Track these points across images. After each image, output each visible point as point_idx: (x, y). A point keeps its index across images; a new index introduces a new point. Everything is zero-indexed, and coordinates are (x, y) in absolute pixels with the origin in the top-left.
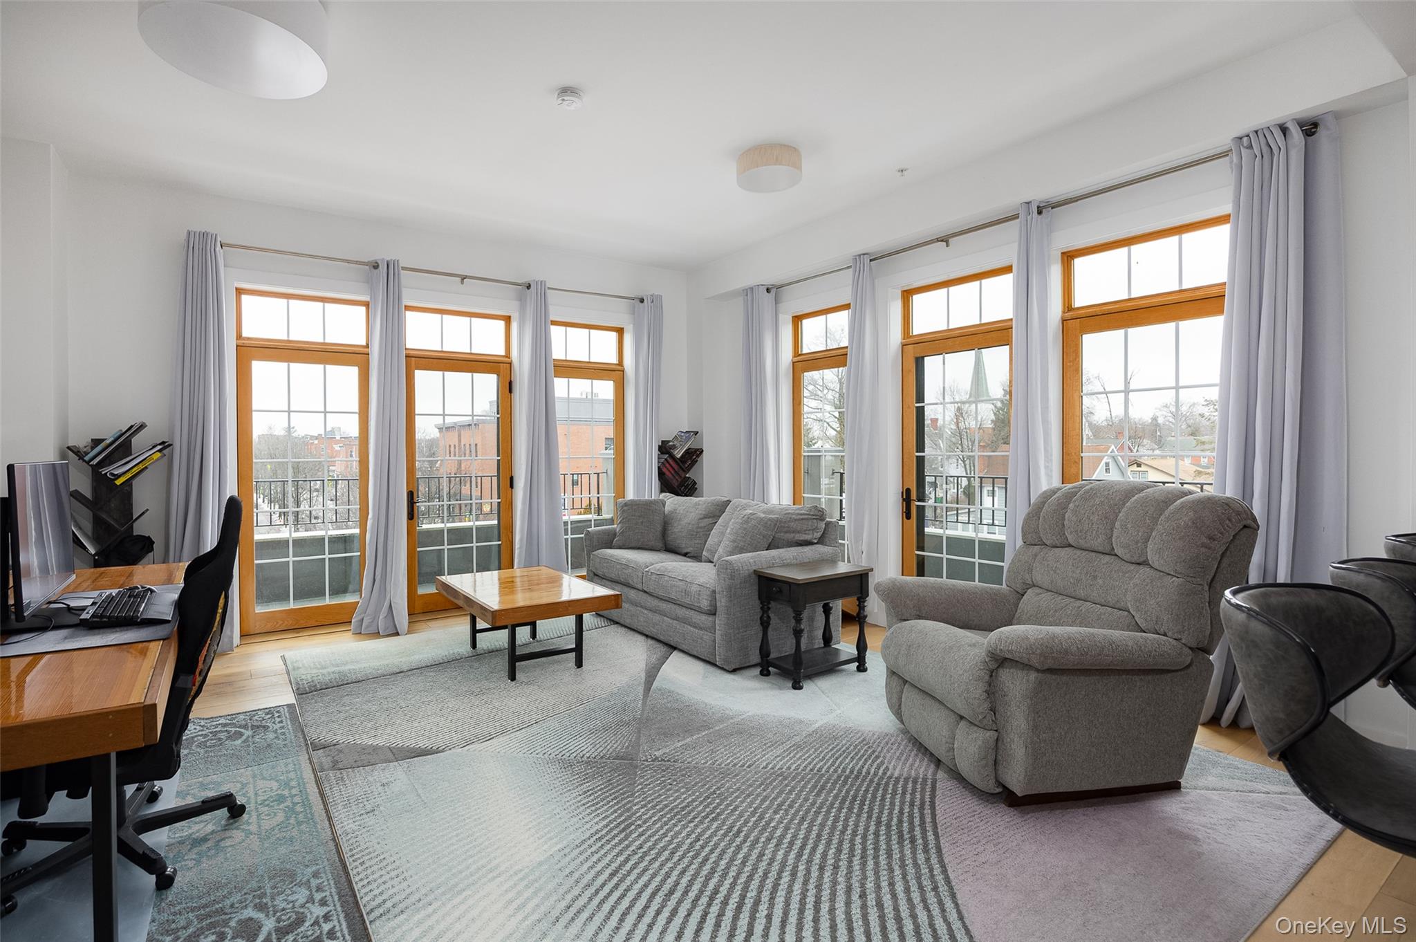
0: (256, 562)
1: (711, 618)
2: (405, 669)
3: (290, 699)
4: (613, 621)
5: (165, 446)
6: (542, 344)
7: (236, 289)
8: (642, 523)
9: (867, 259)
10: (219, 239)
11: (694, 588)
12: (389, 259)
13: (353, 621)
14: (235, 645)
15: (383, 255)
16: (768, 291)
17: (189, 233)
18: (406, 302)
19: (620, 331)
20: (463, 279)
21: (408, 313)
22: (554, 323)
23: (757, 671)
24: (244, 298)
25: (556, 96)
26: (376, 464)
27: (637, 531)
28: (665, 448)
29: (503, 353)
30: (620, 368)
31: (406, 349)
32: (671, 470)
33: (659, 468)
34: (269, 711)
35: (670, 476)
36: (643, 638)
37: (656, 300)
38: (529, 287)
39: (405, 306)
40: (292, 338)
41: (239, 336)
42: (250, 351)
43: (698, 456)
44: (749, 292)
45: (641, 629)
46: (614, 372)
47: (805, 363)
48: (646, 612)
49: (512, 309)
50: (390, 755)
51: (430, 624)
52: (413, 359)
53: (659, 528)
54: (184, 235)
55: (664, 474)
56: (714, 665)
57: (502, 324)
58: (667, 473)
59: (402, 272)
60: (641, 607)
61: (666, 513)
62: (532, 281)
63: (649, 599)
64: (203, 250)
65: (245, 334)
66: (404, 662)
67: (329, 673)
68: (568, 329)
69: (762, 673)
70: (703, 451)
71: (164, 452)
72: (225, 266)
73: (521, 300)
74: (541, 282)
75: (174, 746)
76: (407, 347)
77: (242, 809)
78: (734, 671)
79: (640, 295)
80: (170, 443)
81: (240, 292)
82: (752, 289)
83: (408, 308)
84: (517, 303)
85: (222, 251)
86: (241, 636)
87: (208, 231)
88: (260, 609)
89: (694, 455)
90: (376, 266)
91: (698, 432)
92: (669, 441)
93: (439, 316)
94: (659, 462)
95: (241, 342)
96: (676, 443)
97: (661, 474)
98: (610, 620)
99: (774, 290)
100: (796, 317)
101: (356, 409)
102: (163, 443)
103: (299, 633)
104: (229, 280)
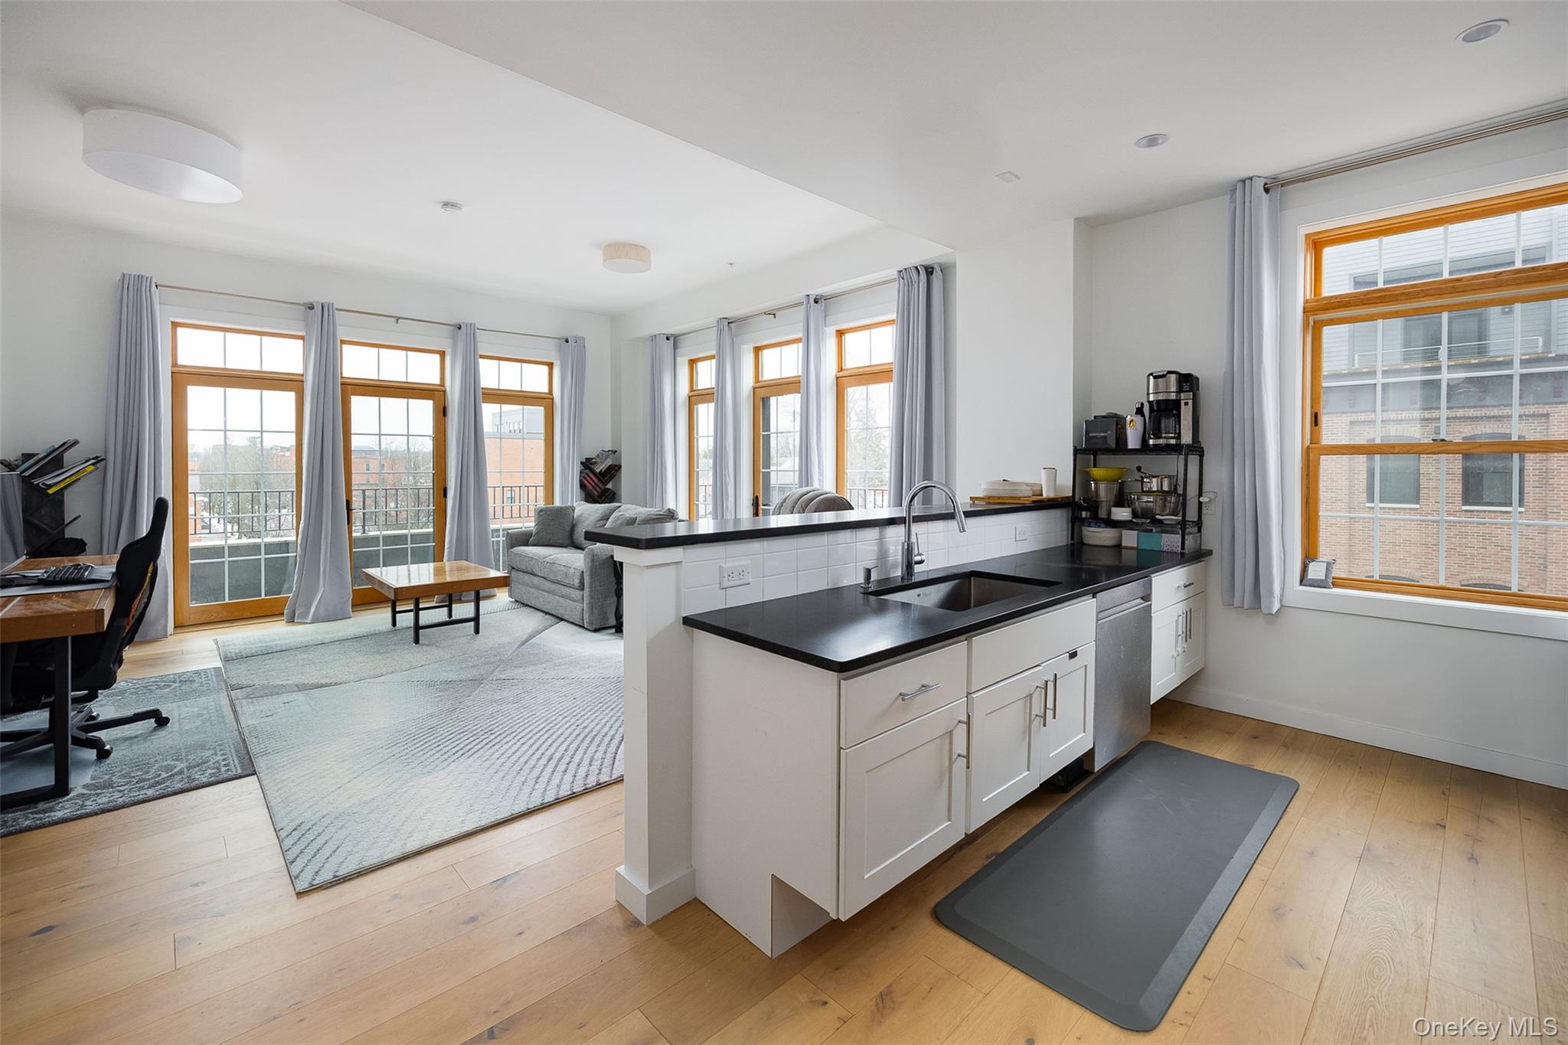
0: (191, 562)
1: (581, 593)
2: (327, 641)
3: (219, 664)
4: (524, 604)
5: (98, 460)
6: (471, 375)
7: (172, 322)
8: (554, 525)
9: (726, 322)
10: (154, 281)
11: (572, 571)
12: (323, 301)
13: (285, 611)
14: (169, 634)
15: (317, 298)
16: (668, 339)
17: (124, 275)
18: (340, 336)
19: (551, 365)
20: (398, 320)
21: (345, 347)
22: (482, 357)
23: (613, 630)
24: (180, 330)
25: (440, 206)
26: (308, 477)
27: (549, 531)
28: (587, 465)
29: (438, 382)
30: (549, 396)
31: (342, 378)
32: (591, 482)
33: (580, 481)
34: (198, 673)
35: (591, 487)
36: (542, 614)
37: (579, 341)
38: (460, 328)
39: (341, 341)
40: (228, 366)
41: (175, 364)
42: (183, 378)
43: (617, 471)
44: (654, 337)
45: (541, 607)
46: (544, 400)
47: (697, 397)
48: (544, 593)
49: (445, 345)
50: (296, 689)
51: (361, 612)
52: (350, 386)
53: (568, 529)
54: (119, 277)
55: (585, 486)
56: (582, 627)
57: (437, 357)
58: (588, 485)
59: (336, 312)
60: (542, 590)
61: (575, 517)
62: (464, 323)
63: (546, 583)
64: (138, 291)
65: (180, 362)
66: (327, 638)
67: (256, 648)
68: (501, 362)
69: (617, 632)
70: (621, 467)
71: (98, 465)
72: (160, 304)
73: (454, 339)
74: (471, 324)
75: (112, 665)
76: (344, 375)
77: (167, 720)
78: (596, 630)
79: (565, 335)
80: (103, 457)
81: (175, 325)
82: (655, 336)
83: (343, 342)
84: (451, 341)
85: (157, 291)
86: (175, 627)
87: (143, 274)
88: (194, 605)
89: (614, 471)
90: (311, 307)
91: (616, 451)
92: (592, 459)
93: (376, 349)
94: (580, 476)
95: (176, 369)
96: (598, 460)
97: (582, 486)
98: (522, 603)
99: (674, 340)
100: (691, 360)
101: (293, 429)
102: (96, 458)
103: (233, 623)
104: (163, 317)
